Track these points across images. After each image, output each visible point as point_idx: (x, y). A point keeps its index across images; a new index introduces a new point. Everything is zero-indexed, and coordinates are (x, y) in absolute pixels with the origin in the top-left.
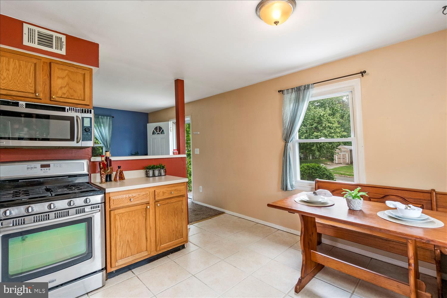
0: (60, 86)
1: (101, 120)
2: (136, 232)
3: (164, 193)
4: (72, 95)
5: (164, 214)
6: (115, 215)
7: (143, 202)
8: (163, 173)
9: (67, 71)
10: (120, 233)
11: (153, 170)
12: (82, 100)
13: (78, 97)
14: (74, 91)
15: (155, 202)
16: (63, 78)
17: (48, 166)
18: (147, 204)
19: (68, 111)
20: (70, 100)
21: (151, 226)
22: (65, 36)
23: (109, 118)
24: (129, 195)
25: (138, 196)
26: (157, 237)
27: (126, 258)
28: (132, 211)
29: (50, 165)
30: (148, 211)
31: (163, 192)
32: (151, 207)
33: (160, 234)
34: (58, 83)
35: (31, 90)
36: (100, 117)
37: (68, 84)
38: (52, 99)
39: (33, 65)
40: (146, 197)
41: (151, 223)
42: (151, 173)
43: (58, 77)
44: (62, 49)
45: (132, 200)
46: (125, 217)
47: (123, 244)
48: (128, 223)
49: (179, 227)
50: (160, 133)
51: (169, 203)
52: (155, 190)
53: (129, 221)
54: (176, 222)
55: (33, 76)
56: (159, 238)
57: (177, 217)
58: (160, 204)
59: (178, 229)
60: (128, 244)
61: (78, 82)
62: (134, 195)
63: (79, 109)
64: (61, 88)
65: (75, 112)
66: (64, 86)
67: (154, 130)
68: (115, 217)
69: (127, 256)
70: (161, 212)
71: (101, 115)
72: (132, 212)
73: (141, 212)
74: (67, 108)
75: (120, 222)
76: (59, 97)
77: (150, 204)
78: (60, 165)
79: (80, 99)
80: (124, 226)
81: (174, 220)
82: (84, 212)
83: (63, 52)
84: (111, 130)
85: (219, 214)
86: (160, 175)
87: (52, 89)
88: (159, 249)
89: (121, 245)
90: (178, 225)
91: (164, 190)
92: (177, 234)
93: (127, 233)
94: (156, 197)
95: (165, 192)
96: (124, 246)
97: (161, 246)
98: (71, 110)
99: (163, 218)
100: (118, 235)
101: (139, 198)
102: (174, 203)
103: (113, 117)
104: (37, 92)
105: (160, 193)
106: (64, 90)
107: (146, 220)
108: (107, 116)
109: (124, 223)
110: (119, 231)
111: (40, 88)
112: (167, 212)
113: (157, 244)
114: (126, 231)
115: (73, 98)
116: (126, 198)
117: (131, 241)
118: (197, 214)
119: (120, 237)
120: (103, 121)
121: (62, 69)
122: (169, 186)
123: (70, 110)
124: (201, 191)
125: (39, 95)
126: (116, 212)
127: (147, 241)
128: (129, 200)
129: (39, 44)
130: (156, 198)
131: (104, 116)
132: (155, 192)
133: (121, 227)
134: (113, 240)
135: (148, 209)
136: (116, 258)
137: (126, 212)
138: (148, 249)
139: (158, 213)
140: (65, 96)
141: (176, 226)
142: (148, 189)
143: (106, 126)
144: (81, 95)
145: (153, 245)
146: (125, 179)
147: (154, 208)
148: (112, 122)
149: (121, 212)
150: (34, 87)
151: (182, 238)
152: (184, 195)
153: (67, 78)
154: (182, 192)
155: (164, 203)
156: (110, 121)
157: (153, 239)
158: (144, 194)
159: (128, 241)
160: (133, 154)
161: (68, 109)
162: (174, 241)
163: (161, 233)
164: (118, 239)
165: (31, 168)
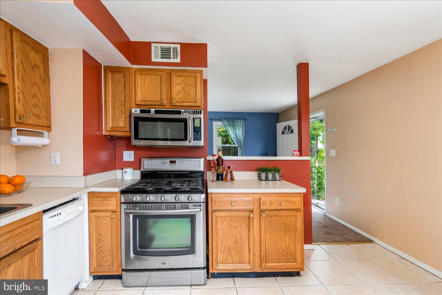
0: (177, 93)
1: (236, 123)
2: (238, 240)
3: (271, 203)
4: (186, 98)
5: (271, 228)
6: (217, 216)
7: (246, 208)
8: (278, 178)
9: (182, 78)
10: (222, 236)
11: (267, 173)
12: (194, 102)
13: (191, 99)
14: (188, 94)
15: (260, 211)
16: (179, 84)
17: (174, 162)
18: (250, 211)
19: (183, 114)
20: (185, 103)
21: (255, 237)
22: (179, 45)
23: (242, 120)
24: (230, 198)
25: (241, 201)
26: (262, 252)
27: (227, 265)
28: (234, 216)
29: (175, 161)
30: (251, 220)
31: (270, 201)
32: (255, 216)
33: (265, 250)
34: (176, 89)
35: (159, 98)
36: (235, 120)
37: (183, 89)
38: (172, 105)
39: (159, 77)
40: (250, 204)
41: (255, 234)
42: (263, 176)
43: (176, 84)
44: (178, 58)
45: (233, 205)
46: (226, 222)
47: (224, 248)
48: (230, 228)
49: (291, 248)
50: (289, 132)
51: (278, 216)
52: (260, 198)
53: (230, 226)
54: (287, 240)
55: (160, 86)
56: (264, 254)
57: (288, 235)
58: (267, 215)
59: (289, 250)
60: (229, 250)
61: (191, 85)
62: (236, 199)
63: (191, 111)
64: (179, 93)
65: (188, 114)
66: (181, 91)
67: (284, 130)
68: (216, 220)
69: (228, 262)
70: (267, 224)
71: (236, 119)
72: (234, 218)
73: (244, 219)
74: (182, 110)
75: (222, 225)
76: (177, 102)
77: (254, 212)
78: (183, 162)
79: (193, 101)
80: (225, 230)
81: (284, 237)
82: (188, 208)
83: (178, 60)
84: (244, 132)
85: (363, 241)
86: (274, 179)
87: (172, 96)
88: (264, 267)
89: (223, 249)
90: (289, 245)
91: (272, 199)
92: (289, 256)
93: (229, 238)
94: (261, 205)
95: (272, 201)
96: (225, 251)
97: (267, 264)
98: (186, 113)
99: (269, 232)
100: (219, 238)
101: (241, 203)
102: (286, 217)
103: (246, 120)
104: (162, 100)
105: (266, 201)
106: (181, 95)
107: (249, 230)
108: (241, 119)
109: (225, 228)
110: (221, 234)
111: (164, 97)
112: (275, 226)
113: (262, 259)
114: (228, 236)
115: (187, 101)
116: (228, 201)
117: (233, 248)
118: (328, 233)
119: (221, 241)
120: (238, 124)
121: (179, 76)
122: (279, 195)
123: (184, 113)
124: (338, 204)
125: (163, 102)
126: (218, 214)
127: (250, 253)
128: (230, 204)
129: (162, 58)
130: (261, 207)
131: (238, 119)
132: (261, 200)
133: (222, 230)
134: (214, 242)
135: (252, 217)
136: (217, 261)
137: (228, 216)
138: (251, 263)
139: (264, 226)
140: (181, 101)
141: (287, 245)
142: (253, 195)
143: (240, 128)
144: (193, 97)
145: (257, 260)
146: (234, 180)
147: (259, 219)
148: (245, 124)
149: (222, 215)
150: (160, 96)
151: (296, 264)
152: (300, 209)
153: (182, 84)
154: (297, 205)
155: (271, 215)
156: (243, 124)
157: (257, 253)
158: (248, 200)
159: (229, 247)
160: (263, 155)
161: (183, 112)
162: (284, 264)
163: (267, 250)
164: (219, 242)
165: (164, 163)
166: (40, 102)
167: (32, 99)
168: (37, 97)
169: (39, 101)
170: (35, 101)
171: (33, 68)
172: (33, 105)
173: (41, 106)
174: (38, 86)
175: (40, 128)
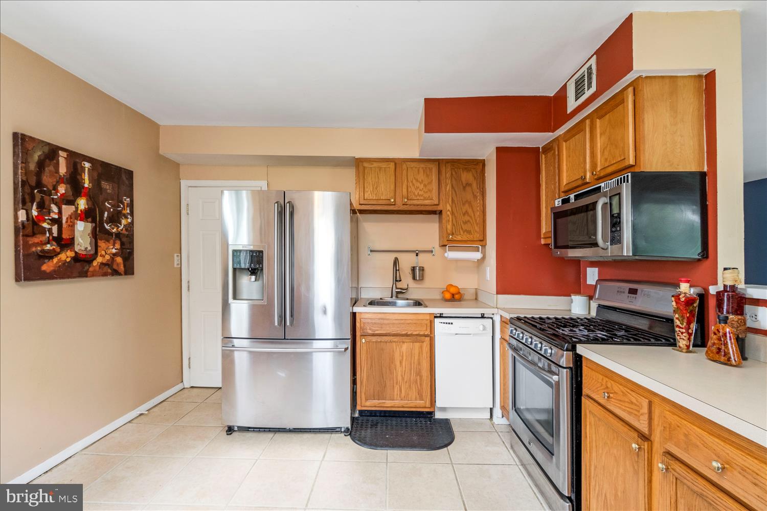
0: (602, 151)
4: (613, 156)
9: (608, 116)
13: (620, 155)
14: (616, 146)
16: (604, 132)
19: (603, 192)
20: (610, 167)
22: (595, 56)
24: (607, 381)
29: (637, 290)
37: (609, 139)
43: (601, 135)
44: (592, 83)
61: (619, 124)
63: (613, 181)
64: (604, 151)
66: (606, 145)
74: (602, 185)
76: (601, 169)
79: (622, 158)
83: (593, 88)
98: (607, 188)
106: (606, 154)
115: (614, 162)
116: (602, 385)
121: (603, 116)
140: (607, 164)
144: (623, 149)
150: (584, 167)
153: (608, 129)
161: (603, 187)
166: (472, 219)
167: (463, 217)
168: (468, 213)
169: (471, 217)
170: (467, 218)
171: (464, 188)
172: (463, 222)
173: (473, 221)
174: (470, 203)
175: (471, 242)
